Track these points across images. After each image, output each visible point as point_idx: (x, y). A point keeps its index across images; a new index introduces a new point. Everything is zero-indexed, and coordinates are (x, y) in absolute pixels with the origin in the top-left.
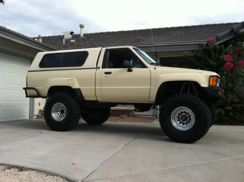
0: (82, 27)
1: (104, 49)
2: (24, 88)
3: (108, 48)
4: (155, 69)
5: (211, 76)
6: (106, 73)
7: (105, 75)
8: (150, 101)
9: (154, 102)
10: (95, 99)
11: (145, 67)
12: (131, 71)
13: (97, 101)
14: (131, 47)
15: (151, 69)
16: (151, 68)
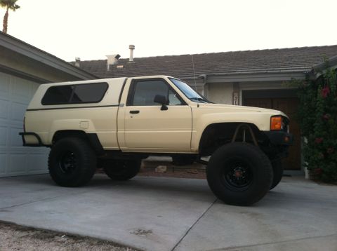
0: (132, 48)
1: (130, 80)
2: (20, 134)
3: (135, 78)
4: (198, 106)
5: (272, 116)
6: (132, 112)
7: (131, 115)
8: (191, 151)
9: (196, 151)
10: (117, 148)
11: (184, 103)
12: (166, 109)
13: (120, 151)
14: (165, 77)
15: (192, 107)
16: (193, 104)
